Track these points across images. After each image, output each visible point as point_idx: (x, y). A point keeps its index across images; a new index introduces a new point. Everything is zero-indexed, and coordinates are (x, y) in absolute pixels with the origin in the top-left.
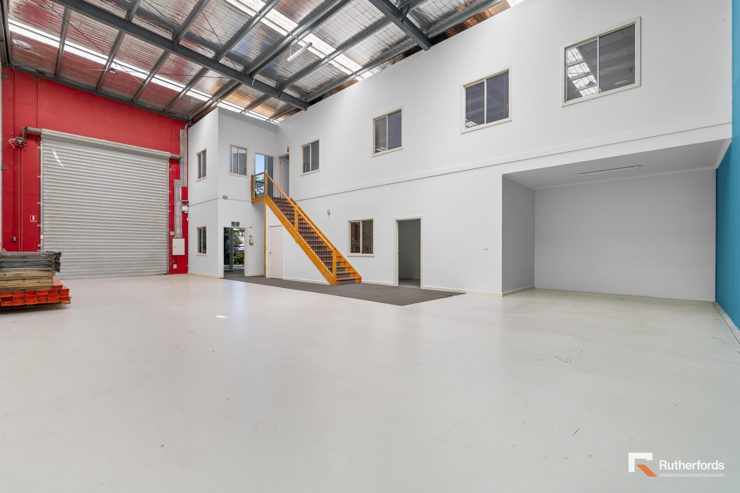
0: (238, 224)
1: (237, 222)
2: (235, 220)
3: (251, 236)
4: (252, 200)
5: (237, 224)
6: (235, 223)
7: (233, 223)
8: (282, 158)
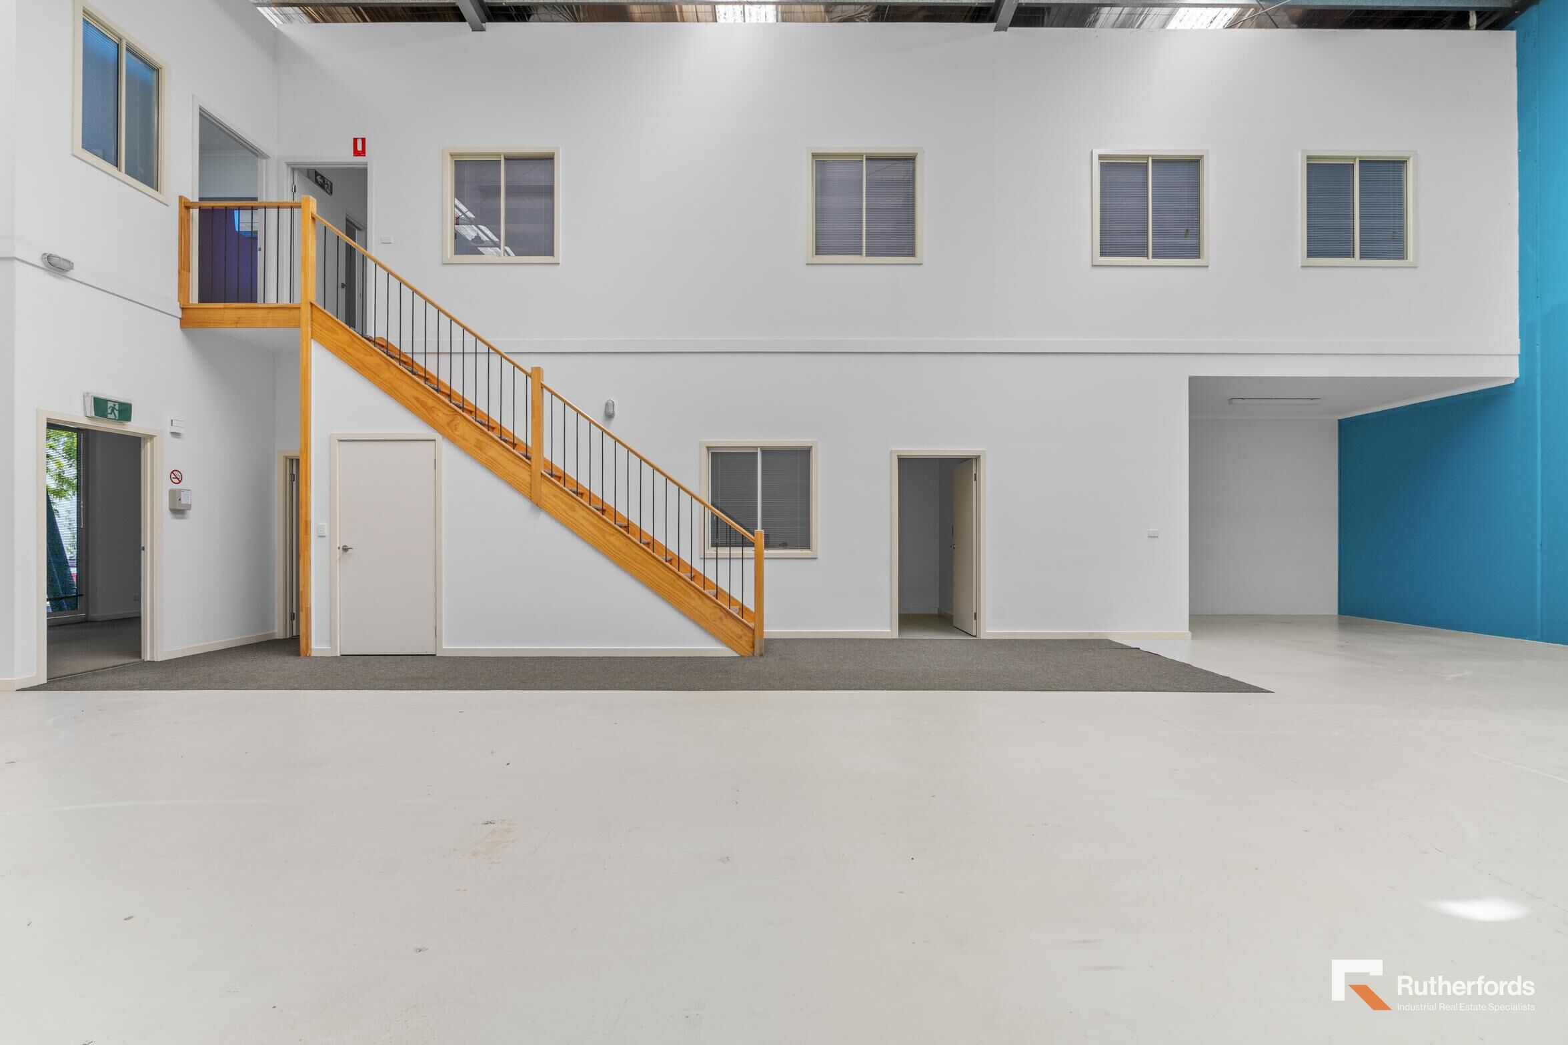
0: (125, 412)
1: (121, 404)
2: (114, 393)
3: (176, 476)
4: (183, 309)
5: (120, 411)
6: (110, 404)
7: (100, 406)
8: (300, 170)
